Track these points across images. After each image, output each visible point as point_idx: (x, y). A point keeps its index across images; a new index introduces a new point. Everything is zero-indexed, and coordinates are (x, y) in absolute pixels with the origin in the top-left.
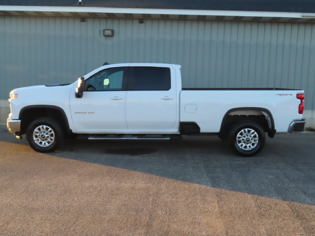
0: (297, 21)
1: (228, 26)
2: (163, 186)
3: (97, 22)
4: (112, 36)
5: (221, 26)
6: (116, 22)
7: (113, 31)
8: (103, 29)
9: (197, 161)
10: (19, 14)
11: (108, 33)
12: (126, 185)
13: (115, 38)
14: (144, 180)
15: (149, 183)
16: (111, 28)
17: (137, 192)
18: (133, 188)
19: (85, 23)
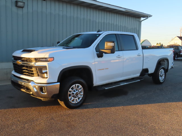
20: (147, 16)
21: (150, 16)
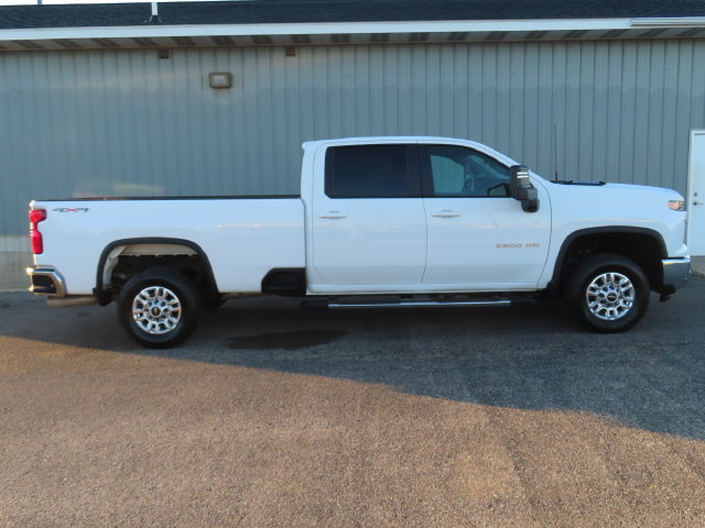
0: (620, 37)
1: (476, 54)
2: (373, 429)
3: (194, 58)
4: (229, 86)
5: (462, 54)
6: (235, 57)
7: (229, 77)
8: (207, 73)
9: (439, 355)
10: (22, 48)
11: (221, 80)
12: (285, 433)
13: (236, 92)
14: (325, 415)
15: (338, 423)
16: (226, 70)
17: (312, 453)
18: (301, 442)
19: (168, 60)
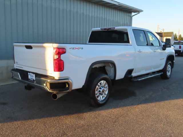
20: (138, 11)
21: (142, 11)
